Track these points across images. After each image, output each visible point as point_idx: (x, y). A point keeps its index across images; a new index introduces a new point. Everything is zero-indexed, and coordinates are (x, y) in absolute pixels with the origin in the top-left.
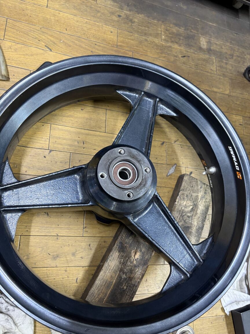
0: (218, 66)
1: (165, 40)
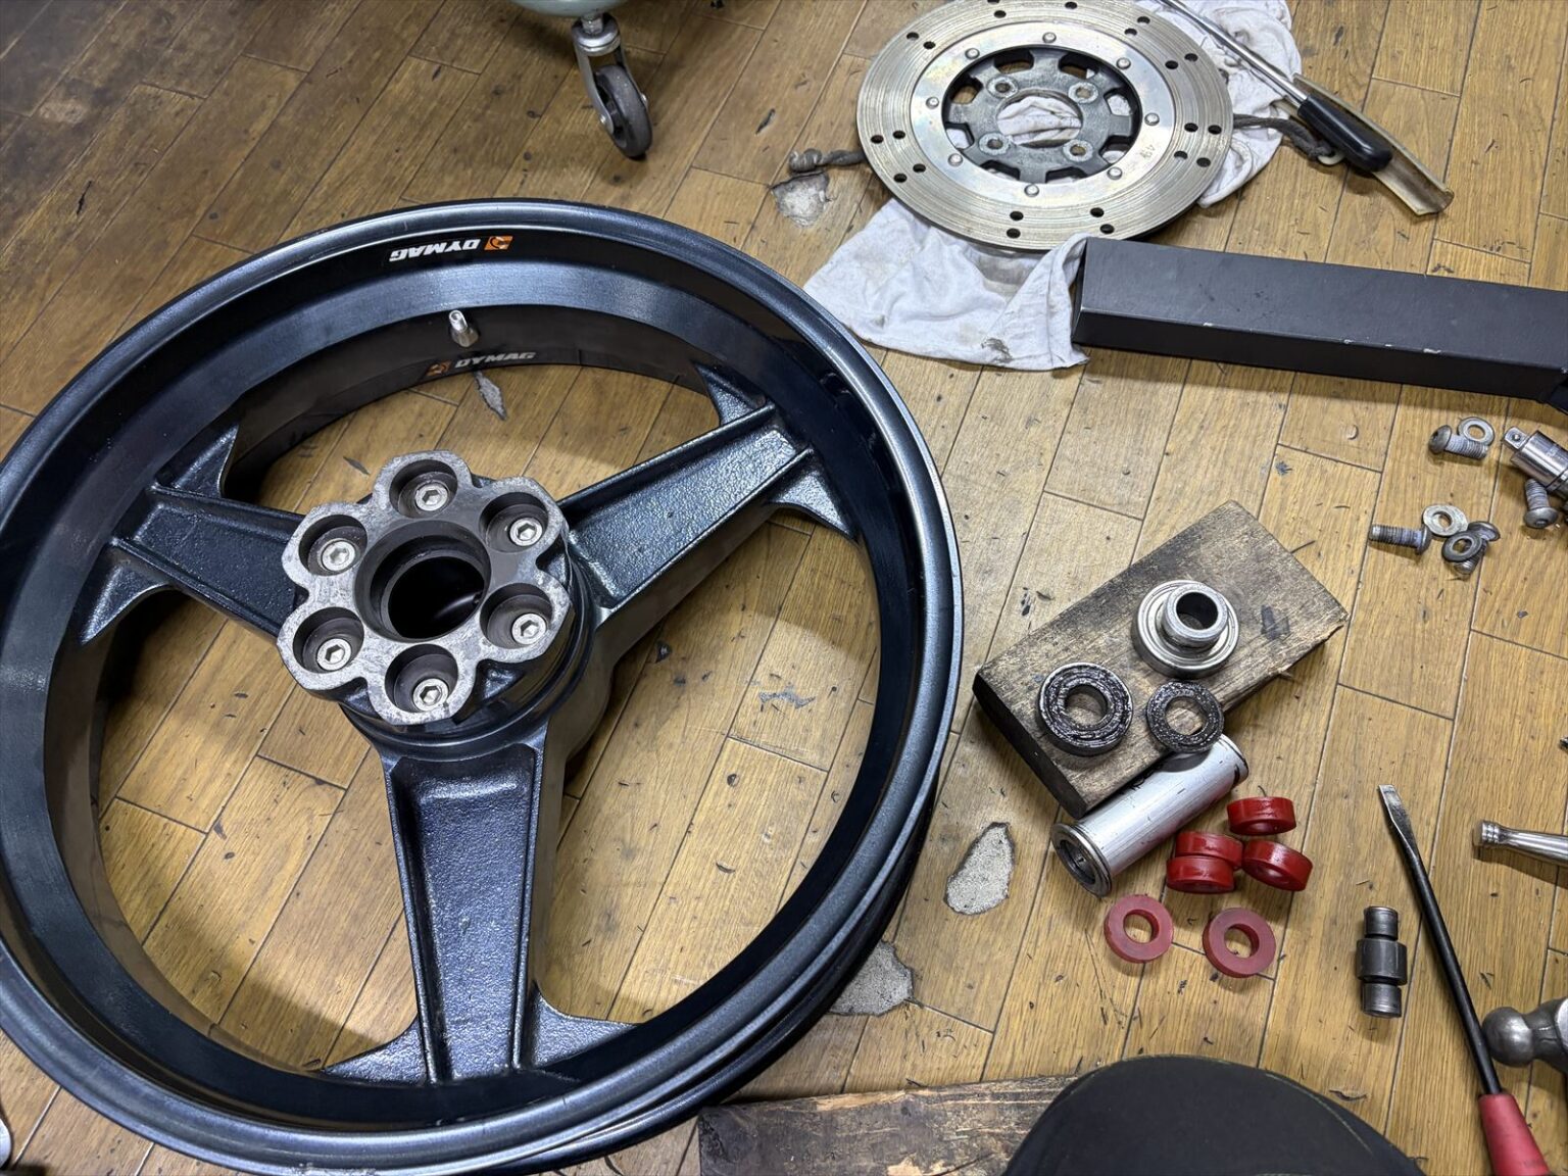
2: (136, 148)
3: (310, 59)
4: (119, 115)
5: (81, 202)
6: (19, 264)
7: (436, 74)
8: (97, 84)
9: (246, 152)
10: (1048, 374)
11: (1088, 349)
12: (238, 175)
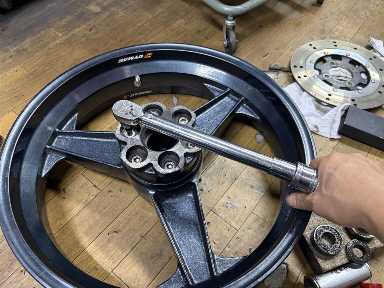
0: (124, 10)
1: (64, 35)
2: (109, 21)
3: (157, 13)
4: (107, 13)
5: (91, 29)
6: (71, 38)
7: (186, 24)
8: (105, 5)
9: (134, 29)
10: (328, 139)
11: (342, 136)
12: (130, 34)
